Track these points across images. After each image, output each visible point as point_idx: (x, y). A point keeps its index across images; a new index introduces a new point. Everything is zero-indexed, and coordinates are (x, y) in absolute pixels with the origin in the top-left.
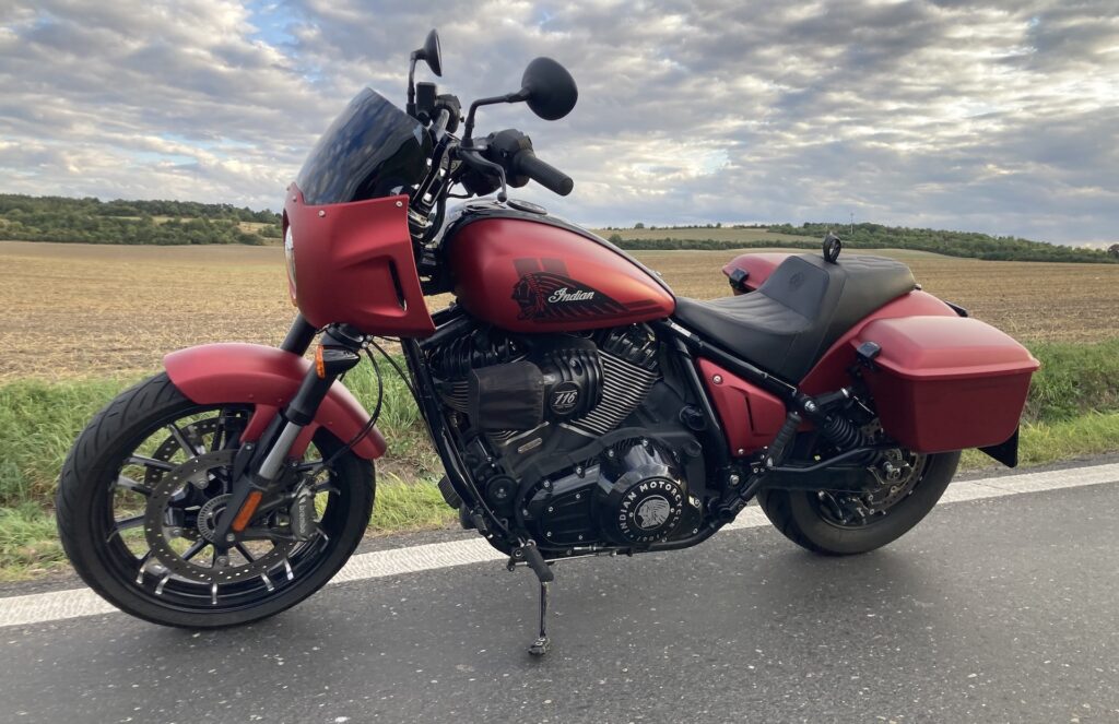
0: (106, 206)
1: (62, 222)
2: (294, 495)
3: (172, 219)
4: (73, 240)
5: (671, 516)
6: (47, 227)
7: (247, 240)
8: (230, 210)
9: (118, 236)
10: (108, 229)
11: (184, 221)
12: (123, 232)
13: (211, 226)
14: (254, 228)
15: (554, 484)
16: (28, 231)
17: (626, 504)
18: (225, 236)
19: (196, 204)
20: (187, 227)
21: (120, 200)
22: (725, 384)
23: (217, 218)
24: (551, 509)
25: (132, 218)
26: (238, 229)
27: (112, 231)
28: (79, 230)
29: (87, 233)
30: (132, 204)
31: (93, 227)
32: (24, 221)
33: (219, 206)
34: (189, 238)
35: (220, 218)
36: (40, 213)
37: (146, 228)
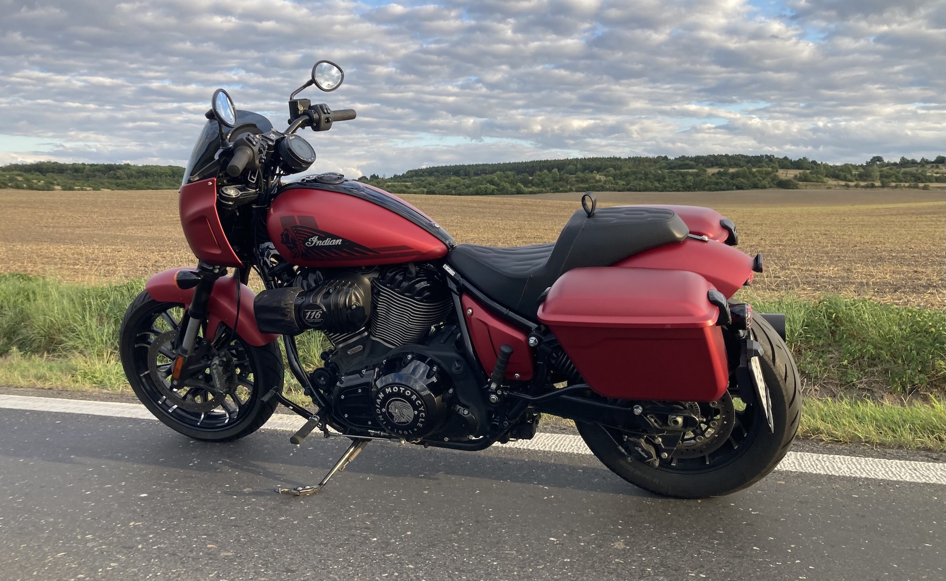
0: (672, 162)
1: (640, 176)
3: (722, 170)
4: (646, 189)
6: (630, 180)
7: (784, 185)
8: (770, 159)
9: (680, 185)
10: (672, 180)
11: (732, 170)
12: (683, 182)
13: (754, 175)
14: (791, 174)
16: (617, 184)
18: (765, 182)
19: (742, 156)
20: (733, 176)
21: (683, 157)
23: (759, 167)
25: (690, 171)
26: (776, 176)
27: (675, 181)
28: (651, 182)
29: (657, 184)
30: (691, 159)
31: (661, 179)
32: (615, 177)
33: (762, 156)
34: (734, 185)
35: (762, 167)
36: (626, 170)
37: (700, 178)
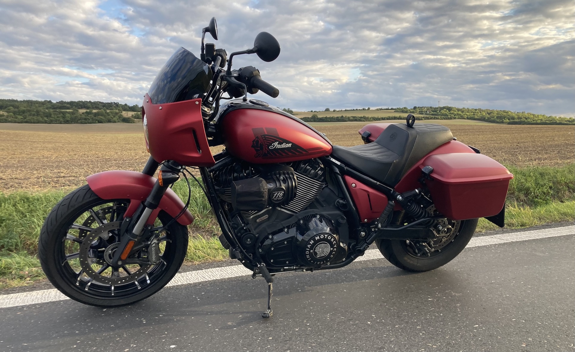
0: (54, 104)
1: (33, 113)
2: (149, 243)
3: (88, 111)
4: (39, 122)
5: (331, 252)
6: (26, 116)
7: (126, 120)
8: (117, 105)
9: (61, 119)
10: (56, 116)
11: (94, 111)
12: (64, 117)
13: (108, 114)
14: (130, 114)
15: (274, 237)
16: (16, 118)
17: (309, 246)
18: (115, 119)
19: (100, 102)
20: (96, 115)
21: (62, 101)
22: (357, 187)
23: (111, 110)
24: (272, 249)
25: (68, 110)
26: (121, 115)
27: (58, 117)
28: (42, 117)
29: (46, 119)
30: (68, 103)
31: (48, 115)
32: (14, 113)
33: (112, 103)
34: (96, 120)
35: (113, 109)
36: (22, 108)
37: (75, 115)
